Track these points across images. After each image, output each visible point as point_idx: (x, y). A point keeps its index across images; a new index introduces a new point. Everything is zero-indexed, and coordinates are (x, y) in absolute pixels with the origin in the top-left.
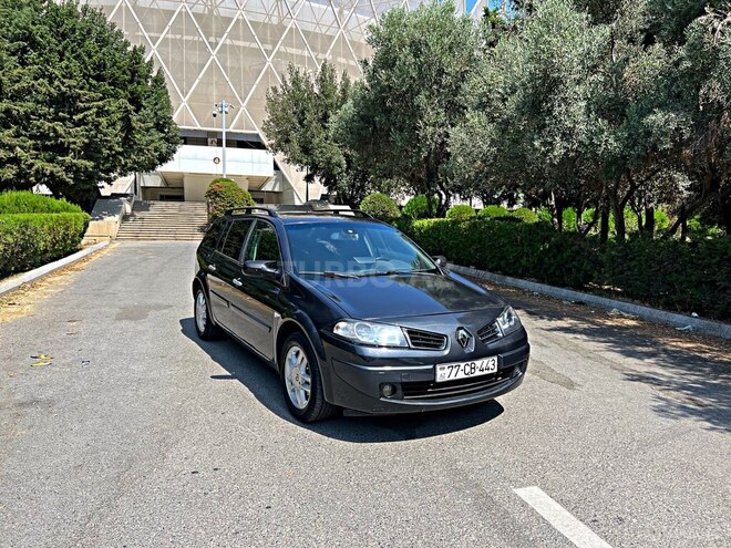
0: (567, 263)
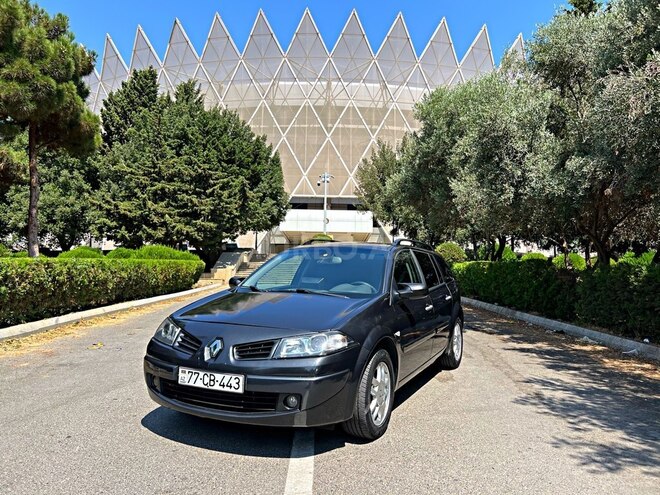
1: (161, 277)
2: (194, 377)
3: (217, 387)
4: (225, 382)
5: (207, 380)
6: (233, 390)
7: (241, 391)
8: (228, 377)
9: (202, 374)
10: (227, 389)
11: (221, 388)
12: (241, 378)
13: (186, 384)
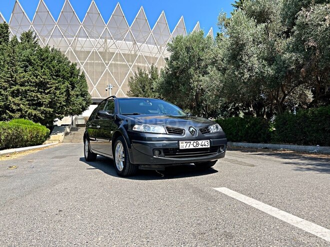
0: (259, 131)
1: (29, 135)
2: (188, 144)
3: (200, 147)
4: (203, 144)
5: (195, 144)
6: (206, 147)
7: (209, 146)
8: (204, 141)
9: (192, 142)
10: (204, 147)
11: (201, 147)
12: (209, 141)
13: (185, 148)
